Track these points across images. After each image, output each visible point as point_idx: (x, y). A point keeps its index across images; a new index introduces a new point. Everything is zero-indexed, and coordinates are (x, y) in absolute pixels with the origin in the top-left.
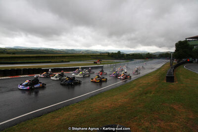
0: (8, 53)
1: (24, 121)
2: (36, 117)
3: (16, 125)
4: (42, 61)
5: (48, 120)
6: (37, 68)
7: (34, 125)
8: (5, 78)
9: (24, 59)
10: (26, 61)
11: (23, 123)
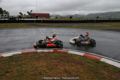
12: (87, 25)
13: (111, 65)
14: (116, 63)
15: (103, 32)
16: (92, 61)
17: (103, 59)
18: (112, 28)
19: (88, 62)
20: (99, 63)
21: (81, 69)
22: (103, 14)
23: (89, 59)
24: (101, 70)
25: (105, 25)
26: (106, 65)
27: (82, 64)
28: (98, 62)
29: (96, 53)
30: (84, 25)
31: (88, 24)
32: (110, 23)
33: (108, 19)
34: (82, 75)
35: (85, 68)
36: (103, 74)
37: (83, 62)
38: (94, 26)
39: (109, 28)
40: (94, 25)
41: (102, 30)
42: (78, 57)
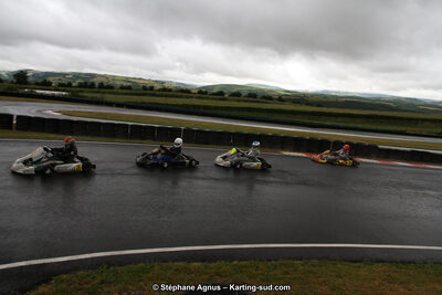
0: (308, 104)
1: (319, 259)
2: (344, 260)
3: (301, 260)
4: (380, 128)
5: (375, 279)
6: (367, 144)
7: (339, 277)
8: (292, 154)
9: (339, 119)
10: (341, 124)
11: (315, 262)
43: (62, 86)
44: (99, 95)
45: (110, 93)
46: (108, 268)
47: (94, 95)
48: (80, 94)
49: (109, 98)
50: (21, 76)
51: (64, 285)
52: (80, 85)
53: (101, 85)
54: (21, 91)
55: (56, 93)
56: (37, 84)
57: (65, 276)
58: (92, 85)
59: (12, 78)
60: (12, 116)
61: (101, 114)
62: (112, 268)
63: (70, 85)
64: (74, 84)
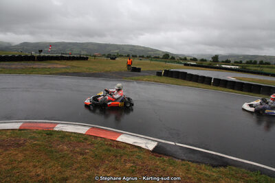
12: (19, 66)
13: (72, 133)
14: (79, 127)
15: (51, 79)
16: (39, 133)
17: (58, 126)
18: (68, 71)
19: (31, 138)
20: (51, 135)
21: (20, 155)
22: (51, 45)
23: (34, 132)
24: (58, 145)
25: (55, 66)
26: (65, 136)
27: (19, 145)
28: (50, 133)
29: (45, 119)
30: (13, 66)
31: (22, 63)
32: (64, 62)
33: (60, 55)
34: (22, 164)
35: (26, 150)
36: (62, 150)
37: (20, 141)
38: (35, 68)
39: (64, 70)
40: (35, 66)
41: (51, 74)
42: (8, 134)
43: (236, 63)
44: (259, 69)
45: (268, 67)
46: (261, 174)
47: (256, 68)
48: (248, 68)
49: (266, 70)
50: (215, 58)
51: (233, 172)
52: (247, 63)
53: (261, 63)
54: (215, 66)
55: (233, 67)
56: (223, 62)
57: (234, 168)
58: (255, 63)
59: (210, 59)
60: (211, 78)
61: (260, 80)
62: (264, 175)
63: (241, 62)
64: (244, 62)
